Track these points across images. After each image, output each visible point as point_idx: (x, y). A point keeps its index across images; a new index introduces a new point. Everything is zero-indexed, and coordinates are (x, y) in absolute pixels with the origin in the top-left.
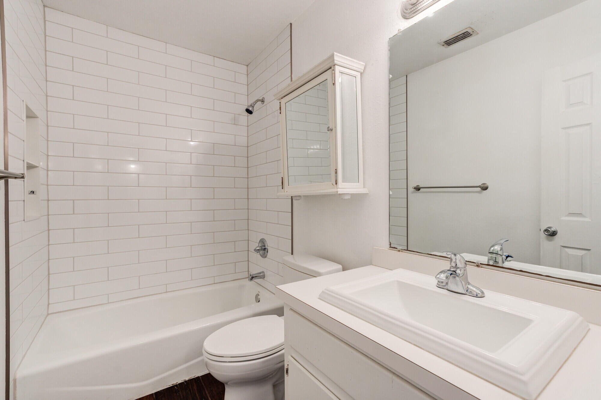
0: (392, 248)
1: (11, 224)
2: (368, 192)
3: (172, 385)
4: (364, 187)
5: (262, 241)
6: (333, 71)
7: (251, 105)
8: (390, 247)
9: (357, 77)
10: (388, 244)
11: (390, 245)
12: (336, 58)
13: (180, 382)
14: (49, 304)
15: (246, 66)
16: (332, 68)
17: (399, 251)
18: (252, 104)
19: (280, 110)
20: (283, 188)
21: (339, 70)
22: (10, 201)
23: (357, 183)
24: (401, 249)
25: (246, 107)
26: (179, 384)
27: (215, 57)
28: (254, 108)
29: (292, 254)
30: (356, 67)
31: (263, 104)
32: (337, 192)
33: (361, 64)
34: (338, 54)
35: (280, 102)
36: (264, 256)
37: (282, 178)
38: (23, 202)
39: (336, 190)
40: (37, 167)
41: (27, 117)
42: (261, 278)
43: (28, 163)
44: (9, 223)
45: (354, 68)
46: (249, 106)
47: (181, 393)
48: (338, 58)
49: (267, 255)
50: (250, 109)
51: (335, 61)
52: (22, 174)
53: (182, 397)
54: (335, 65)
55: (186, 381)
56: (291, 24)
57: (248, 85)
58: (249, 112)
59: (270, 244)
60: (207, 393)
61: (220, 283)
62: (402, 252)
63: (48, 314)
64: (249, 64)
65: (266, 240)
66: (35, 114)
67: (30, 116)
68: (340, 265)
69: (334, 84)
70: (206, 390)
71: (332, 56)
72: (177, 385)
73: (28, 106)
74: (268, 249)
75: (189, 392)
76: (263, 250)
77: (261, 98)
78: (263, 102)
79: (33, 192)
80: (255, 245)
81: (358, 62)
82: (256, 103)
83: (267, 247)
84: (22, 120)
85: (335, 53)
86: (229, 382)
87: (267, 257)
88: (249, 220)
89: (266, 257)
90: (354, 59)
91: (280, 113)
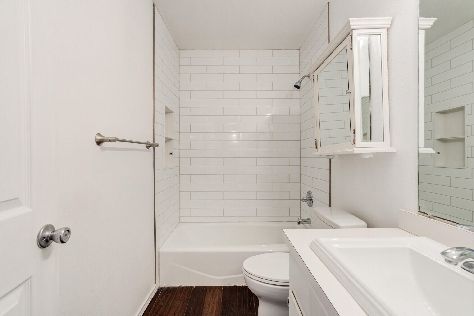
0: (422, 212)
1: (156, 170)
2: (395, 152)
3: (234, 285)
4: (391, 146)
5: (309, 193)
6: (351, 36)
7: (299, 82)
8: (419, 212)
9: (381, 35)
10: (417, 207)
11: (420, 209)
12: (351, 23)
13: (239, 285)
14: (180, 217)
15: (298, 50)
16: (350, 34)
17: (429, 217)
18: (299, 80)
19: (314, 81)
20: (316, 149)
21: (358, 33)
22: (156, 158)
23: (382, 142)
24: (432, 216)
25: (294, 84)
26: (238, 286)
27: (273, 50)
28: (301, 83)
29: (330, 206)
30: (378, 25)
31: (309, 78)
32: (353, 151)
33: (386, 19)
34: (354, 19)
35: (314, 75)
36: (310, 205)
37: (316, 140)
38: (163, 159)
39: (352, 150)
40: (173, 139)
41: (167, 113)
42: (309, 224)
43: (166, 137)
44: (155, 170)
45: (377, 26)
46: (297, 83)
47: (237, 293)
48: (354, 22)
49: (312, 205)
50: (298, 85)
51: (351, 26)
52: (157, 144)
53: (238, 296)
54: (352, 30)
55: (243, 286)
56: (329, 3)
57: (300, 65)
58: (297, 87)
59: (314, 196)
60: (254, 299)
61: (278, 223)
62: (433, 219)
63: (180, 222)
64: (301, 48)
65: (312, 192)
66: (171, 110)
67: (168, 112)
68: (365, 223)
69: (352, 48)
70: (253, 298)
71: (349, 22)
72: (236, 286)
73: (167, 107)
74: (313, 200)
75: (243, 294)
76: (310, 200)
77: (308, 74)
78: (309, 77)
79: (171, 153)
80: (304, 195)
81: (382, 18)
82: (303, 79)
83: (312, 198)
84: (163, 115)
85: (351, 19)
86: (262, 297)
87: (313, 207)
88: (301, 175)
89: (311, 207)
90: (377, 16)
91: (314, 84)
